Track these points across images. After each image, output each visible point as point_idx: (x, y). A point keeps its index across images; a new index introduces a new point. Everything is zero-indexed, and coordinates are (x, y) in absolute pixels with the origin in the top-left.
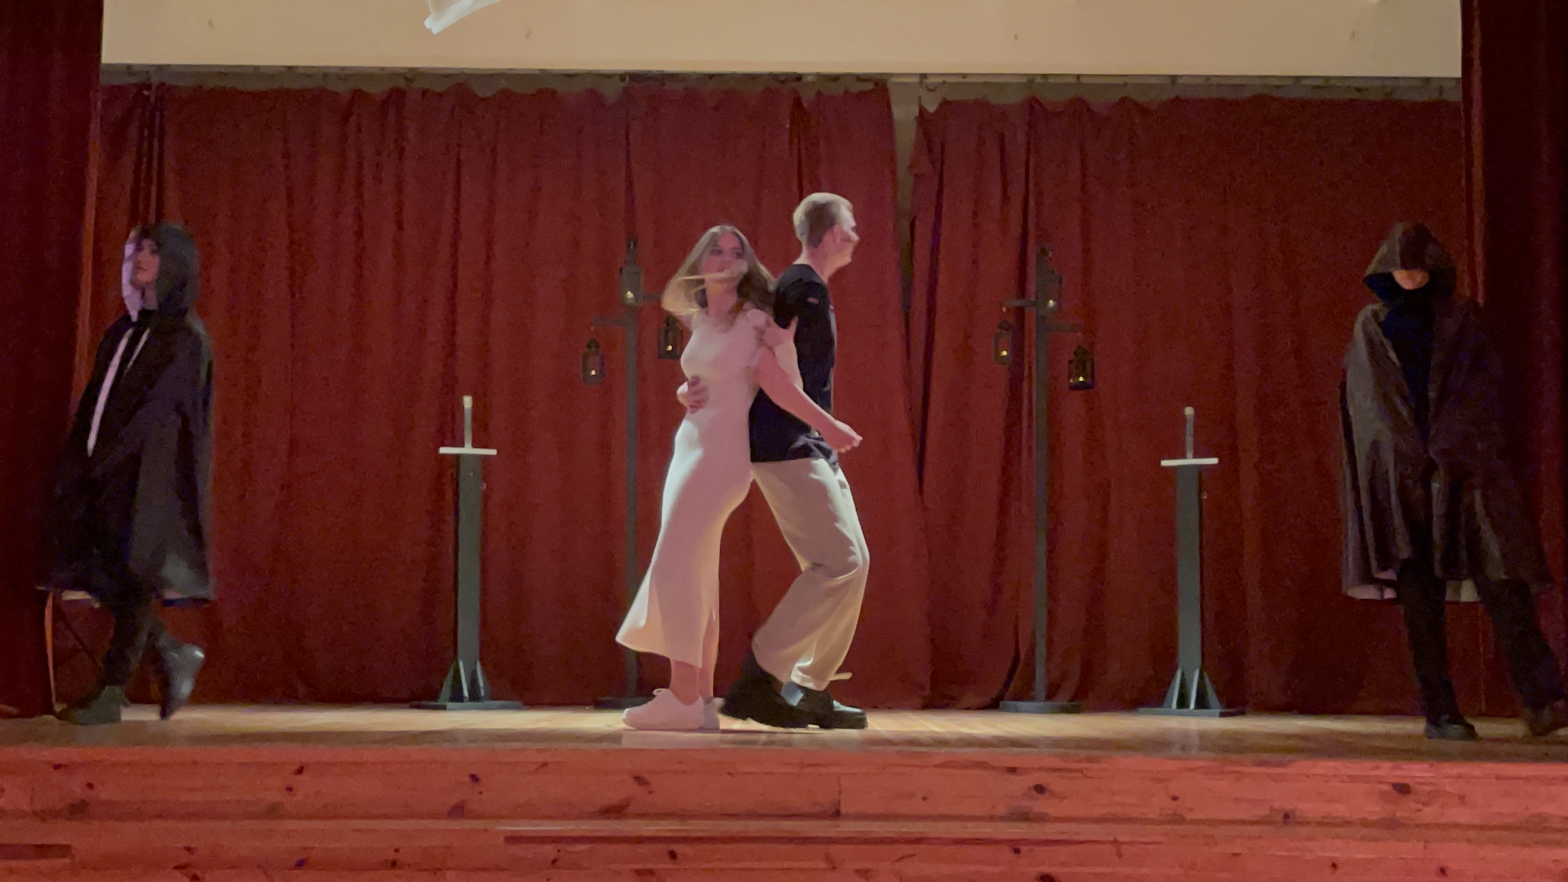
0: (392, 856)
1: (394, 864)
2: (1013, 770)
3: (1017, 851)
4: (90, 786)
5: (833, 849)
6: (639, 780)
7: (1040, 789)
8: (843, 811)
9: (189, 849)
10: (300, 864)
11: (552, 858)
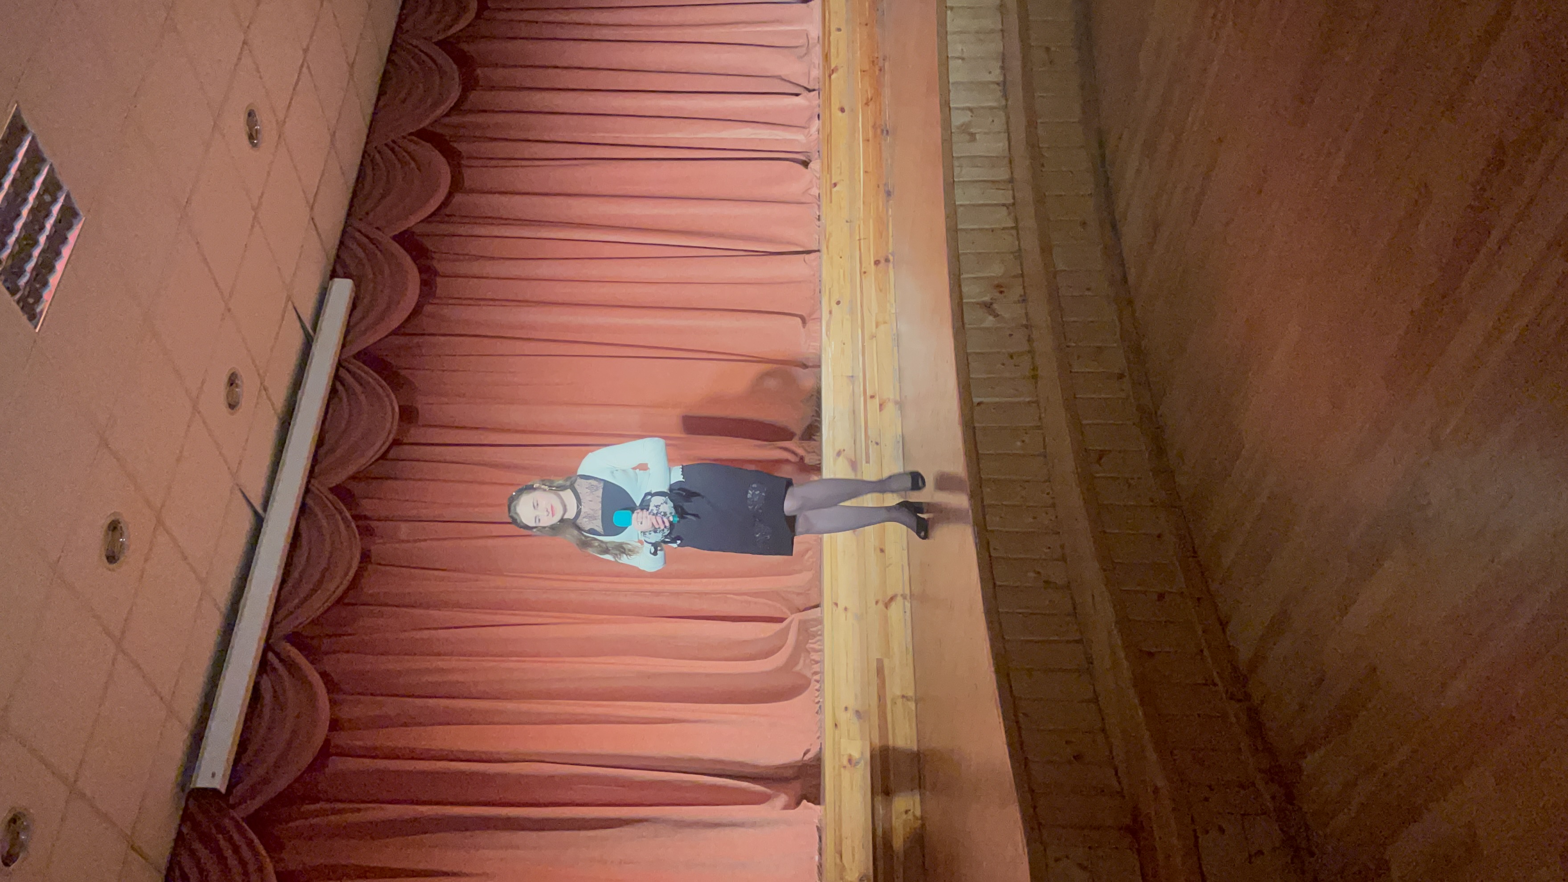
2: (830, 312)
3: (865, 273)
5: (866, 337)
6: (839, 454)
7: (838, 303)
8: (851, 375)
9: (877, 603)
10: (882, 551)
11: (875, 446)
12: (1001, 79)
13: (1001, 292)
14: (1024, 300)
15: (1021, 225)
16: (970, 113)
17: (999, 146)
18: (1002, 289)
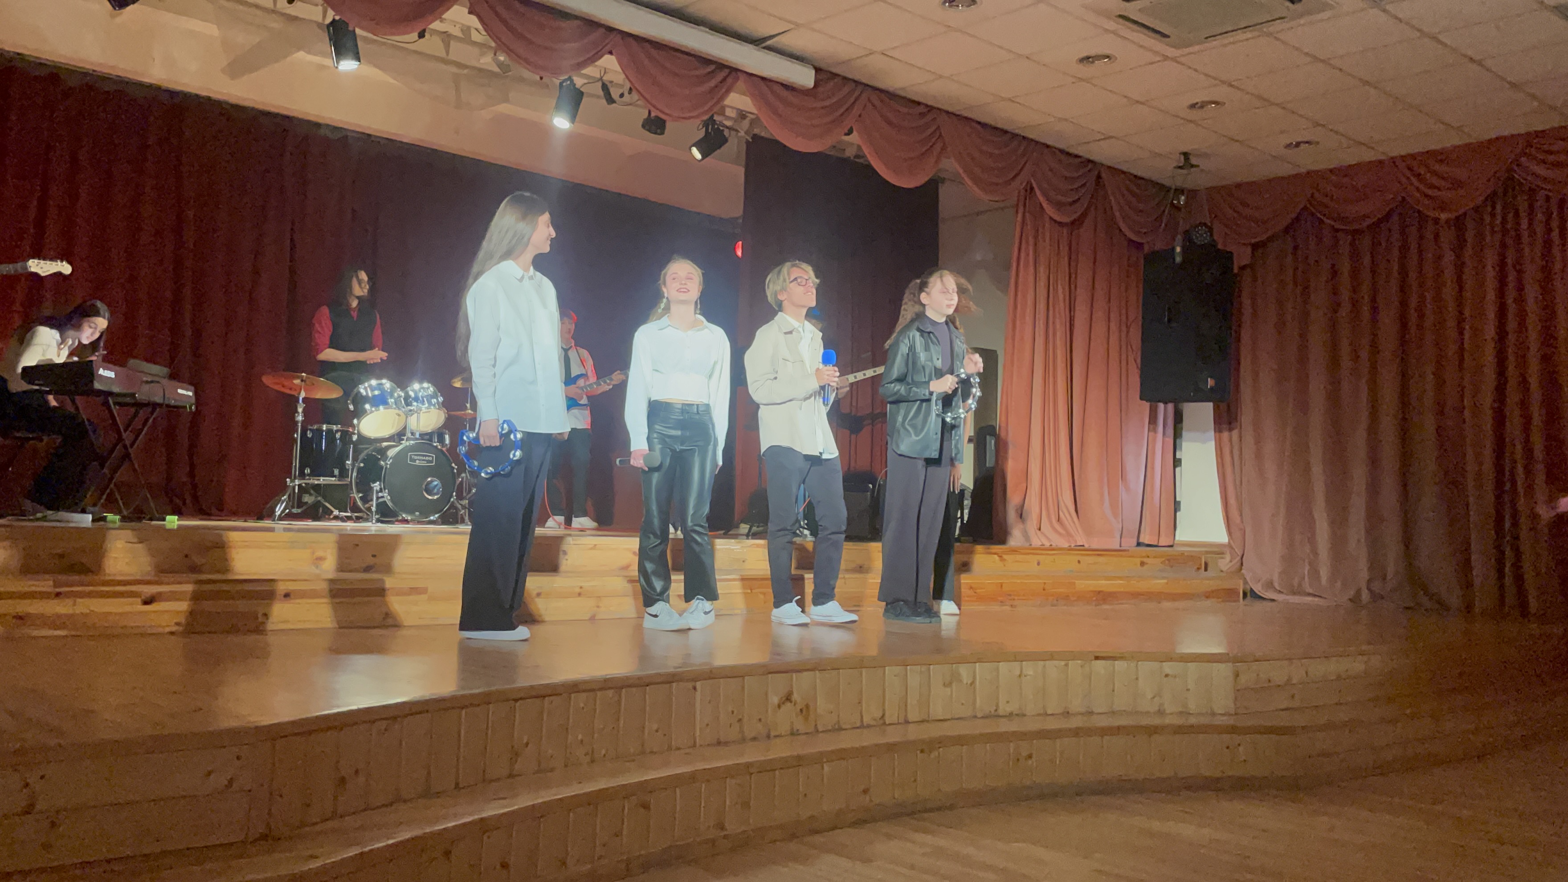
0: (578, 590)
1: (580, 594)
4: (374, 556)
12: (1001, 712)
13: (801, 710)
14: (793, 733)
15: (865, 731)
16: (969, 682)
17: (938, 710)
18: (804, 711)
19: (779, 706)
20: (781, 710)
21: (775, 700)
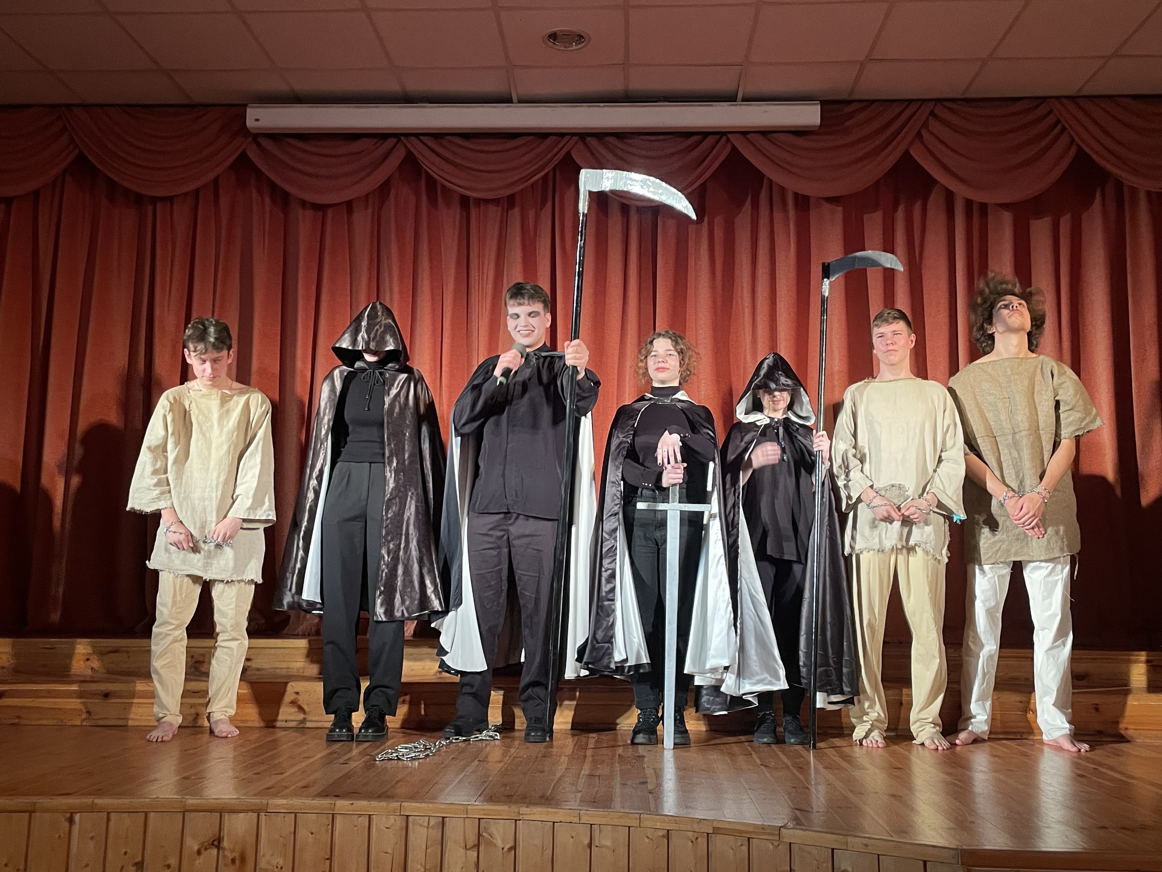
19: (199, 853)
20: (202, 857)
21: (192, 844)
